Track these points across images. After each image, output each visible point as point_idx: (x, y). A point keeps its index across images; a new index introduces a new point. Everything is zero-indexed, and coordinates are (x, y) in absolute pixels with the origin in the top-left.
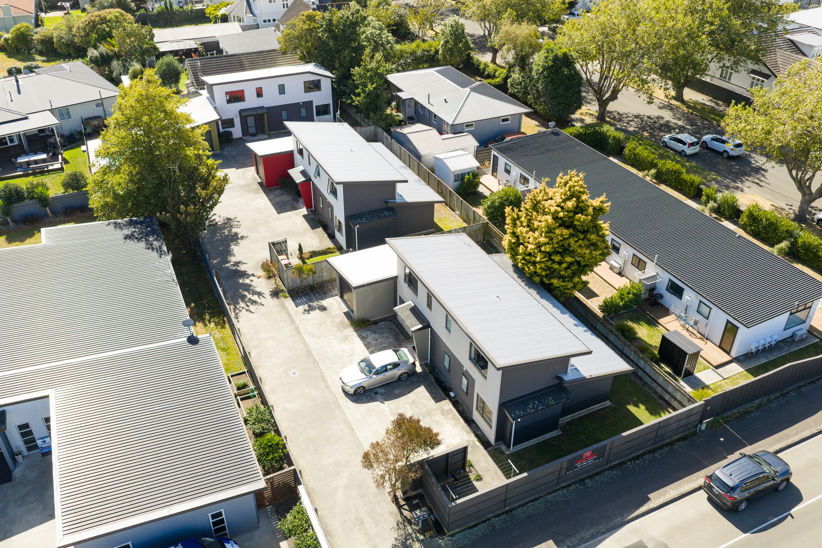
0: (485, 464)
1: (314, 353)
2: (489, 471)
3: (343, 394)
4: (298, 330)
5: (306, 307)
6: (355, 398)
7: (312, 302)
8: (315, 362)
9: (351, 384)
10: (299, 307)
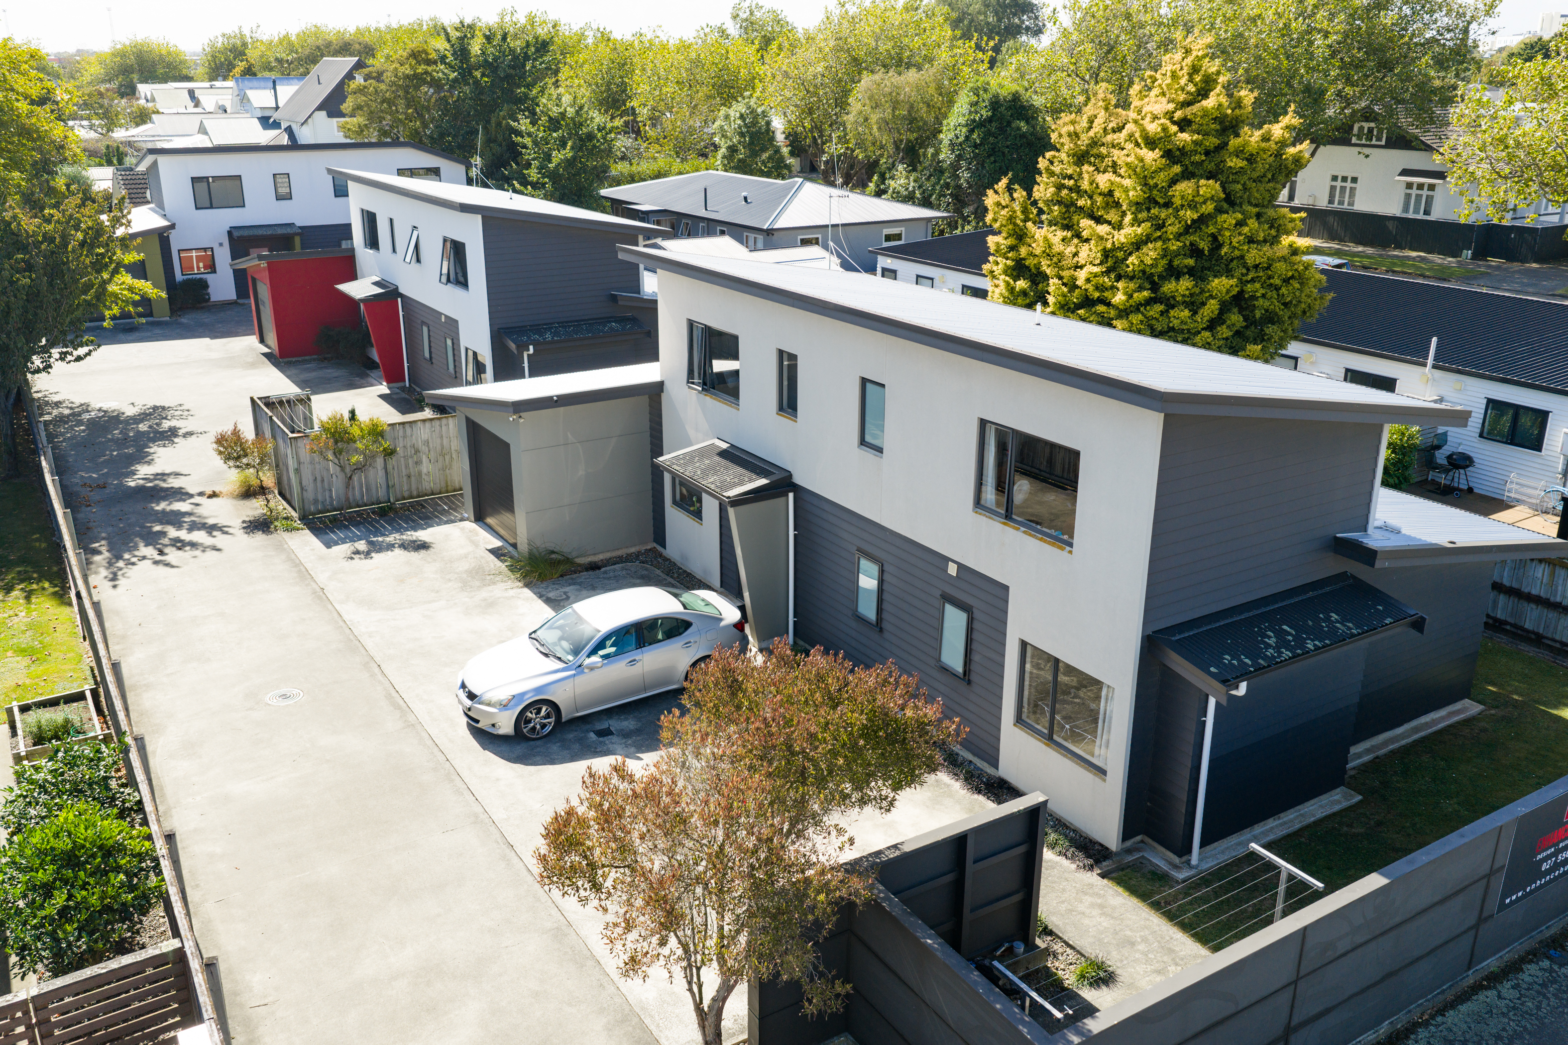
0: (1106, 923)
1: (369, 644)
2: (1133, 944)
3: (472, 743)
4: (321, 595)
5: (362, 545)
6: (519, 749)
7: (383, 535)
8: (372, 664)
9: (503, 694)
10: (335, 549)
